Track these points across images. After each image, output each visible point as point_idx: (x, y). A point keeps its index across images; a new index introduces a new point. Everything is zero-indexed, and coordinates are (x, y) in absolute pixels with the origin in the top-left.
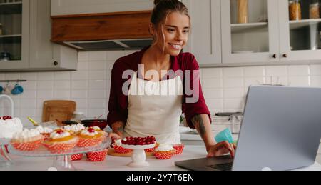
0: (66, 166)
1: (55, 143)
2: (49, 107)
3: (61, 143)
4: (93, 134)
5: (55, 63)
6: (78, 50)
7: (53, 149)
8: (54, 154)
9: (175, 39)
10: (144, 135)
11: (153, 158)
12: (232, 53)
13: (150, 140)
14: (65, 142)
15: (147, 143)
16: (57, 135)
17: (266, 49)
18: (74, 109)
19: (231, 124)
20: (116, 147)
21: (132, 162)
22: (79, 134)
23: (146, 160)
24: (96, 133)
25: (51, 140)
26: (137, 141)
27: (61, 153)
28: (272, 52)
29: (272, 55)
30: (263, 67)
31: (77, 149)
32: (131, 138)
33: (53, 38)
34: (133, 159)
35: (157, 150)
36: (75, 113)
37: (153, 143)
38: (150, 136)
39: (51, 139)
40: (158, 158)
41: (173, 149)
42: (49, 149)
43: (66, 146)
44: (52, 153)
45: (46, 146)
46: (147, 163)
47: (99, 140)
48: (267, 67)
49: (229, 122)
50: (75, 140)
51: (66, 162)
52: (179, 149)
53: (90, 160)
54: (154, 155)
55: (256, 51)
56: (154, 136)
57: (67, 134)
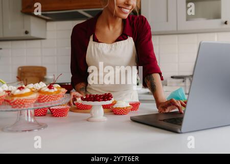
0: (30, 120)
1: (15, 99)
2: (24, 72)
3: (22, 98)
4: (52, 91)
5: (27, 32)
6: (47, 20)
7: (14, 104)
8: (16, 109)
9: (125, 3)
10: (102, 92)
11: (110, 114)
12: (187, 20)
13: (107, 97)
14: (25, 98)
15: (104, 100)
16: (18, 92)
17: (218, 16)
18: (45, 73)
19: (185, 86)
20: (78, 104)
21: (92, 117)
22: (39, 91)
23: (104, 116)
24: (56, 90)
25: (13, 96)
26: (95, 98)
27: (22, 108)
28: (224, 19)
29: (224, 21)
30: (216, 34)
31: (38, 104)
32: (90, 95)
33: (23, 9)
34: (92, 115)
35: (114, 107)
36: (46, 77)
37: (110, 100)
38: (107, 93)
39: (12, 94)
40: (115, 114)
41: (129, 105)
42: (10, 104)
43: (26, 101)
44: (13, 107)
45: (8, 101)
46: (105, 118)
47: (58, 96)
48: (219, 33)
49: (183, 84)
50: (35, 96)
51: (30, 117)
52: (135, 106)
53: (53, 116)
54: (112, 111)
55: (209, 18)
56: (112, 93)
57: (27, 90)
